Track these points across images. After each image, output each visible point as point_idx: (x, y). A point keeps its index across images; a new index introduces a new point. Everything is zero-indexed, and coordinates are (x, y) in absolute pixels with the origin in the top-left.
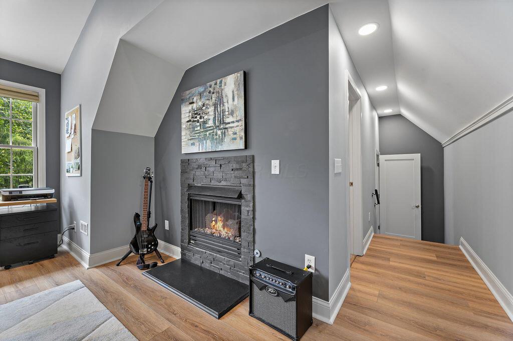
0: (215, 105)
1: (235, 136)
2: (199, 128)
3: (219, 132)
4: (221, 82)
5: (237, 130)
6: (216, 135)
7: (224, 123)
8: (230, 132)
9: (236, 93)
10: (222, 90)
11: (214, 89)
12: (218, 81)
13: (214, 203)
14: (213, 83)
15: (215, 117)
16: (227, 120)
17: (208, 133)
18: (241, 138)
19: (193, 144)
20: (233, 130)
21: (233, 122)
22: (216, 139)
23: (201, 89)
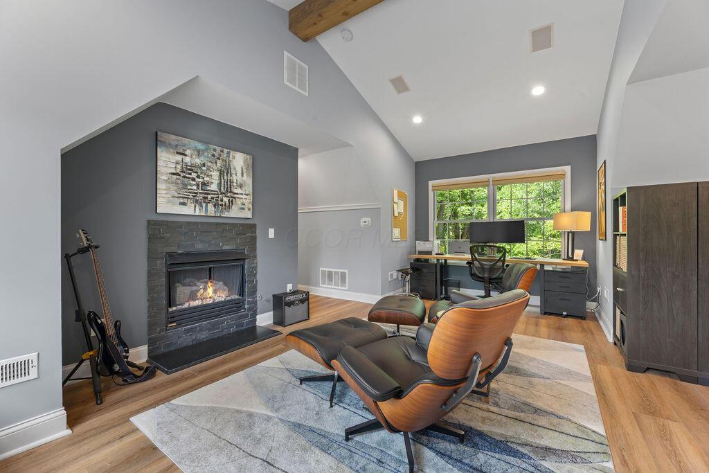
0: (221, 173)
1: (243, 206)
2: (195, 188)
3: (225, 199)
4: (228, 153)
5: (246, 202)
6: (222, 201)
7: (231, 192)
8: (239, 202)
9: (245, 170)
10: (230, 161)
11: (220, 155)
12: (226, 151)
13: (210, 268)
14: (218, 149)
15: (221, 183)
16: (235, 191)
17: (209, 197)
18: (249, 209)
19: (184, 204)
20: (241, 200)
21: (242, 194)
22: (222, 205)
23: (201, 146)
